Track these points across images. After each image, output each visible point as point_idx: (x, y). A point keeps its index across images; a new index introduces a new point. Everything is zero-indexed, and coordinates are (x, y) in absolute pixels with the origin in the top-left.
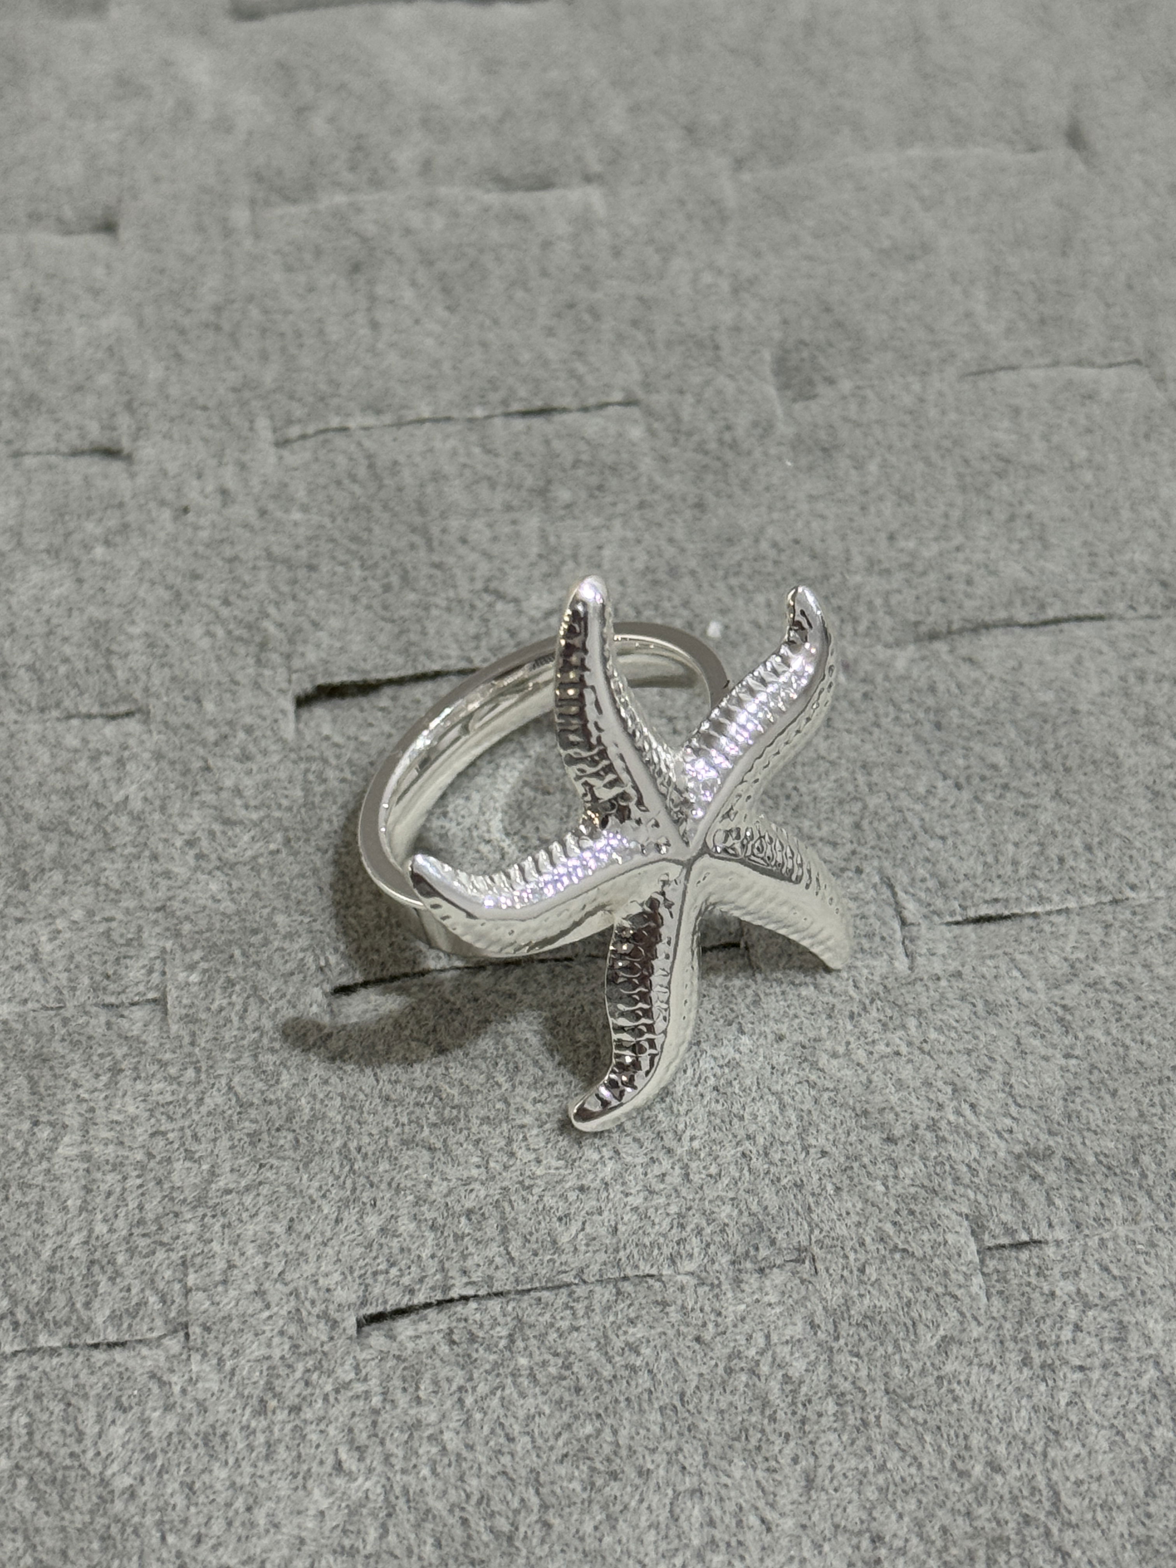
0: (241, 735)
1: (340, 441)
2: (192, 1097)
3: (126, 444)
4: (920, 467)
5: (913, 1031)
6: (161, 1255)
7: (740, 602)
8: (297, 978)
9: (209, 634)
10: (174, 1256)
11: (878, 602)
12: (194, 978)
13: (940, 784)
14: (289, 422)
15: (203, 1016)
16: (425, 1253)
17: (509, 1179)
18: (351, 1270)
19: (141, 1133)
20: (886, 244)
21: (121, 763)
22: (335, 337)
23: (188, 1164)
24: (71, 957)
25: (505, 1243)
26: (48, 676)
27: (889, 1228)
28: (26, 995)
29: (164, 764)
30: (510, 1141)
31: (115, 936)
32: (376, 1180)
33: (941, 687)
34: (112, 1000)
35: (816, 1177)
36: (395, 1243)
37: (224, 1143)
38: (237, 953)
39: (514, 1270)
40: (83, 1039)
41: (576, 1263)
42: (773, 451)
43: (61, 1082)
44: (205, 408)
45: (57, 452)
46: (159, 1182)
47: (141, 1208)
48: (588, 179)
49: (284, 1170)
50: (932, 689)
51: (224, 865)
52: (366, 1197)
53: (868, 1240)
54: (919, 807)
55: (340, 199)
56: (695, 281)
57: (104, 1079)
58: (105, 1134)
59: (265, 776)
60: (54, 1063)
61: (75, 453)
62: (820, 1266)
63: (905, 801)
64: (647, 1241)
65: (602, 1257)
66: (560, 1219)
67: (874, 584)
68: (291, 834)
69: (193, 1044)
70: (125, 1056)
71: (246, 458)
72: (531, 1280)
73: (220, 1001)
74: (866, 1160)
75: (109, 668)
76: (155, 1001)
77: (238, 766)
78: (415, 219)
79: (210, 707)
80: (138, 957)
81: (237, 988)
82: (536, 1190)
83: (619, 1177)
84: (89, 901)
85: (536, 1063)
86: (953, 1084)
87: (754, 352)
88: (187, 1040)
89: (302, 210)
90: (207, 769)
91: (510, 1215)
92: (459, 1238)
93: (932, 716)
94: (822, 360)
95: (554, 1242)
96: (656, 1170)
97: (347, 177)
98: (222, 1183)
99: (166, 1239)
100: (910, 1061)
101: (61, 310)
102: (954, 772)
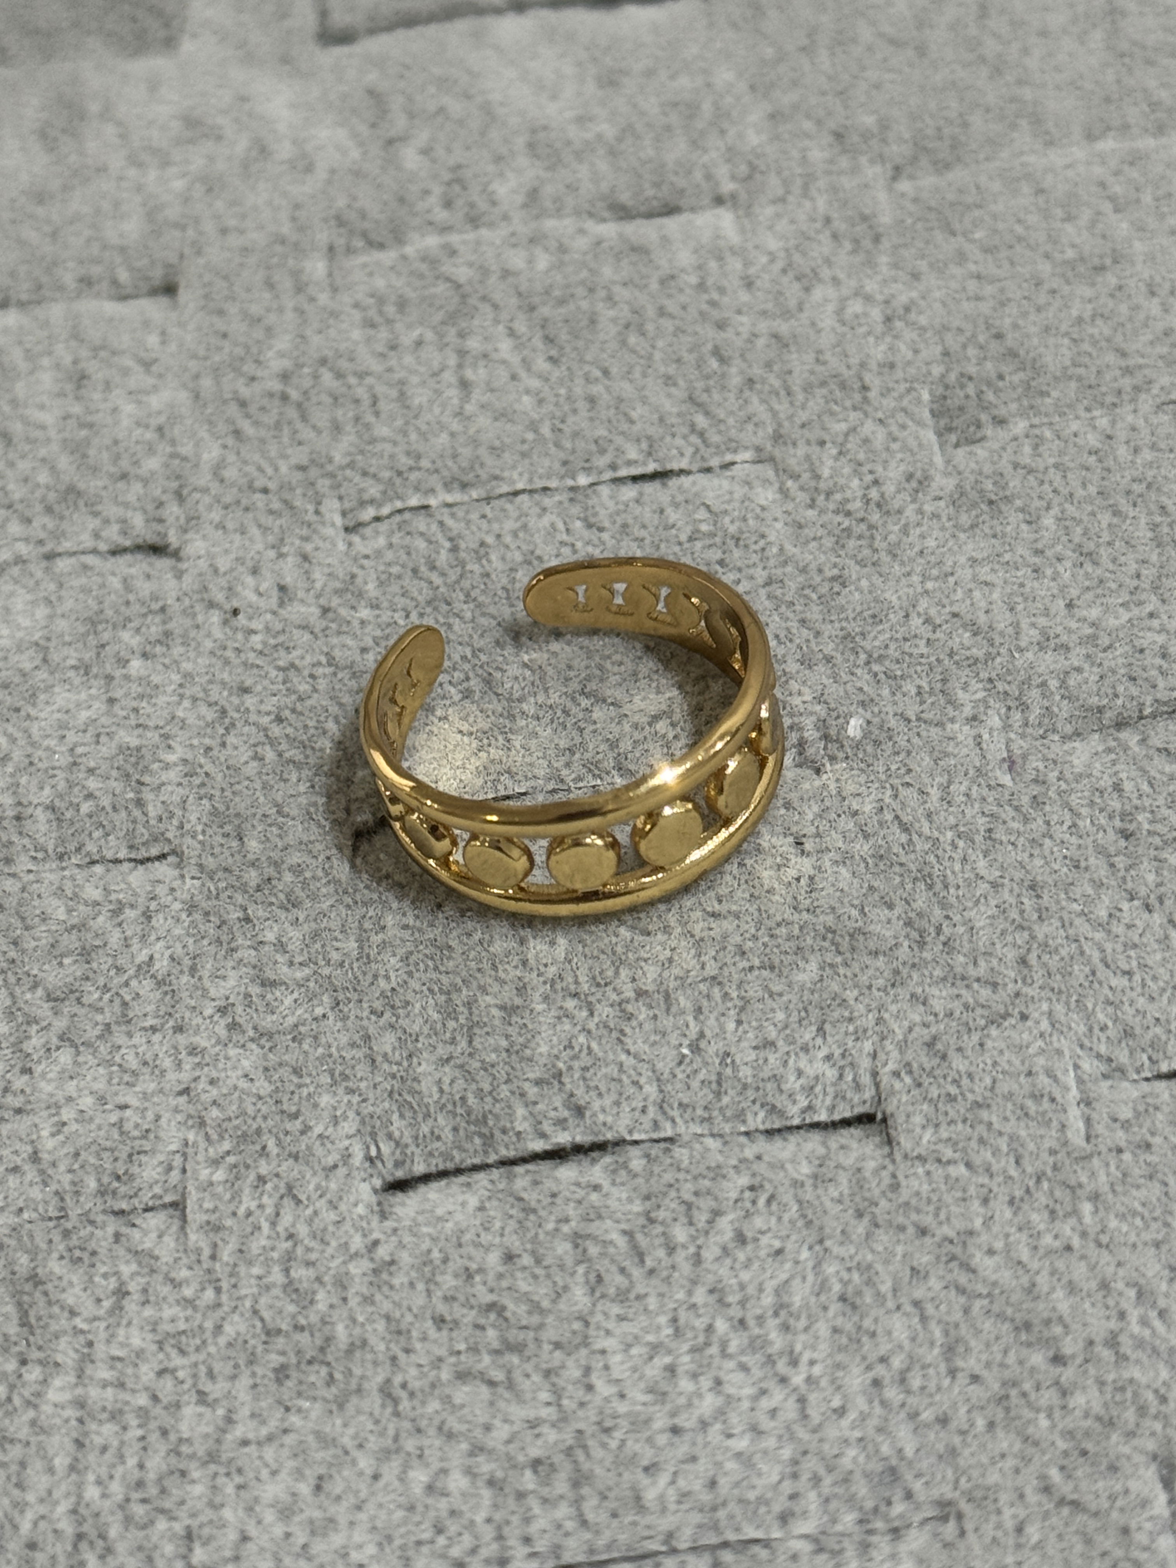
0: (288, 877)
1: (420, 523)
2: (209, 1325)
3: (173, 539)
4: (1105, 518)
5: (1088, 1219)
6: (162, 1524)
7: (886, 692)
8: (342, 1171)
9: (256, 757)
10: (178, 1528)
11: (1053, 684)
12: (220, 1175)
13: (1125, 906)
14: (363, 504)
15: (228, 1222)
16: (479, 1518)
17: (585, 1421)
18: (389, 1538)
19: (147, 1372)
20: (1070, 254)
21: (147, 916)
22: (417, 401)
23: (201, 1409)
24: (77, 1155)
25: (577, 1502)
26: (68, 815)
27: (1055, 1474)
28: (21, 1203)
29: (197, 916)
30: (587, 1371)
31: (128, 1126)
32: (424, 1423)
33: (1128, 786)
34: (124, 1205)
35: (963, 1410)
36: (443, 1504)
37: (245, 1381)
38: (271, 1144)
39: (588, 1536)
40: (85, 1256)
41: (665, 1524)
42: (928, 508)
43: (56, 1309)
44: (265, 491)
45: (94, 551)
46: (164, 1433)
47: (141, 1466)
48: (719, 201)
49: (313, 1415)
50: (1117, 788)
51: (262, 1035)
52: (410, 1445)
53: (1028, 1491)
54: (1099, 936)
55: (432, 241)
56: (840, 312)
57: (107, 1304)
58: (105, 1374)
59: (313, 925)
60: (49, 1287)
61: (116, 552)
62: (969, 1526)
63: (1082, 927)
64: (751, 1495)
65: (696, 1518)
66: (646, 1469)
67: (1049, 661)
68: (341, 997)
69: (213, 1257)
70: (133, 1275)
71: (308, 547)
72: (609, 1547)
73: (248, 1202)
74: (1027, 1386)
75: (140, 803)
76: (174, 1205)
77: (282, 914)
78: (517, 260)
79: (253, 845)
80: (153, 1151)
81: (269, 1186)
82: (618, 1434)
83: (720, 1413)
84: (100, 1086)
85: (622, 1270)
86: (1136, 1284)
87: (909, 391)
88: (207, 1252)
89: (388, 257)
90: (247, 920)
91: (586, 1466)
92: (521, 1496)
93: (1117, 823)
94: (990, 396)
95: (638, 1498)
96: (765, 1404)
97: (441, 215)
98: (238, 1432)
99: (167, 1504)
100: (1083, 1257)
101: (108, 386)
102: (1143, 891)
